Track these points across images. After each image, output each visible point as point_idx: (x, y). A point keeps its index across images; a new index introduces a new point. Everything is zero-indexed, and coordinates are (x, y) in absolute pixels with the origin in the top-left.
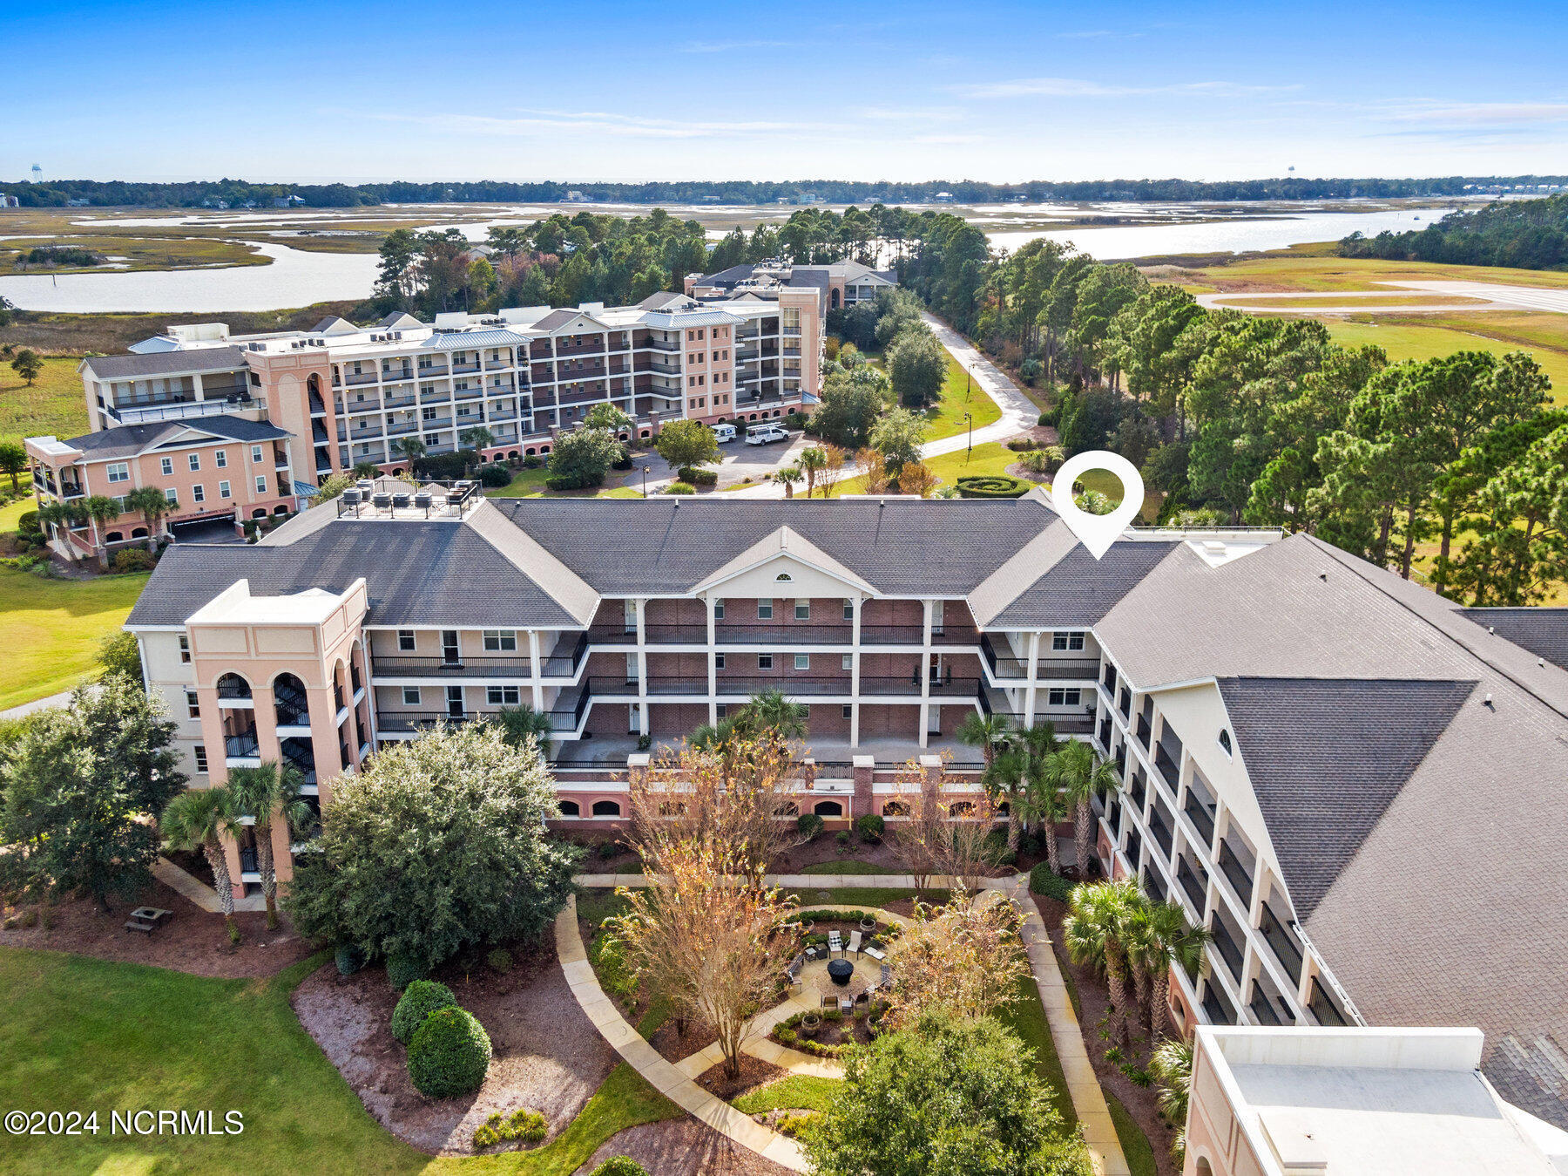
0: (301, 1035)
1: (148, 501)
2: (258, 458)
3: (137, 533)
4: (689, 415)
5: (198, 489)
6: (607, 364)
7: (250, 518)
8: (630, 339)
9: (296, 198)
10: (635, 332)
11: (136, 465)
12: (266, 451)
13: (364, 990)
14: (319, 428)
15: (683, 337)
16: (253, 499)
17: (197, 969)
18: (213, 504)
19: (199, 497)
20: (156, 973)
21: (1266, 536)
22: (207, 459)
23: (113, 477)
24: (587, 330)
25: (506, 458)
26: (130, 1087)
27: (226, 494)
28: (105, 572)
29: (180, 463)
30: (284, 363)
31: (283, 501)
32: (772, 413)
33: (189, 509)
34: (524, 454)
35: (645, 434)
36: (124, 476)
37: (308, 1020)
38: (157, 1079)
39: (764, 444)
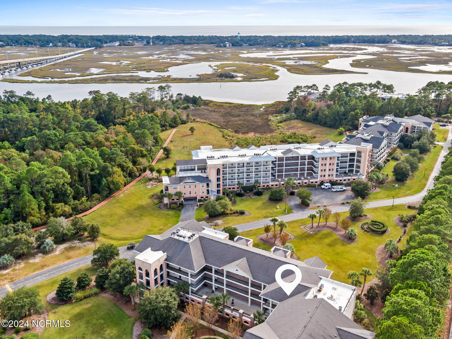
0: (132, 329)
1: (179, 194)
2: (203, 186)
3: (177, 199)
4: (320, 179)
5: (190, 192)
6: (299, 164)
7: (200, 199)
8: (307, 158)
9: (303, 44)
10: (308, 156)
11: (179, 186)
12: (205, 185)
13: (144, 325)
14: (218, 179)
15: (320, 160)
16: (201, 195)
17: (127, 312)
18: (193, 195)
19: (190, 193)
20: (122, 311)
21: (352, 287)
22: (193, 186)
23: (174, 188)
24: (294, 155)
25: (266, 187)
26: (109, 329)
27: (196, 193)
28: (168, 209)
29: (187, 186)
30: (212, 166)
31: (208, 195)
32: (347, 180)
33: (188, 195)
34: (270, 186)
35: (306, 183)
36: (176, 188)
37: (134, 328)
38: (112, 330)
39: (337, 191)
